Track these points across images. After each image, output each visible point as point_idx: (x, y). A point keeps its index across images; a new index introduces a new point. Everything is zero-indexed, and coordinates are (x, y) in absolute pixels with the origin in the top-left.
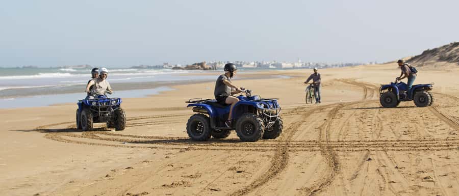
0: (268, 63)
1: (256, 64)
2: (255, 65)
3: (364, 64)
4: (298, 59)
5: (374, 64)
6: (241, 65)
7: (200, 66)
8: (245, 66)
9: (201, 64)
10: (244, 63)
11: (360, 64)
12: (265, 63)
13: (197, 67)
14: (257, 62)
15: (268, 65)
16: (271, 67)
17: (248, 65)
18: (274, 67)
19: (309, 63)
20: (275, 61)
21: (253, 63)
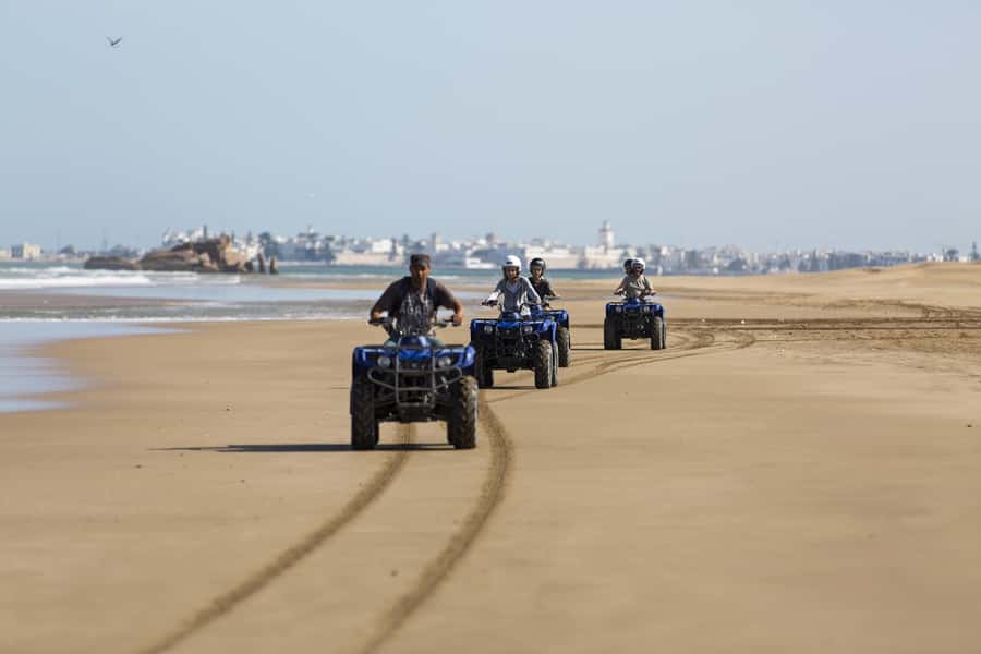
0: (457, 246)
1: (400, 250)
2: (393, 254)
3: (916, 259)
4: (604, 230)
5: (964, 259)
6: (328, 255)
7: (205, 257)
8: (345, 258)
9: (212, 248)
10: (343, 243)
11: (902, 260)
12: (440, 247)
13: (195, 260)
14: (406, 240)
15: (461, 254)
16: (473, 263)
17: (359, 250)
18: (488, 266)
19: (658, 250)
20: (489, 237)
21: (386, 245)
